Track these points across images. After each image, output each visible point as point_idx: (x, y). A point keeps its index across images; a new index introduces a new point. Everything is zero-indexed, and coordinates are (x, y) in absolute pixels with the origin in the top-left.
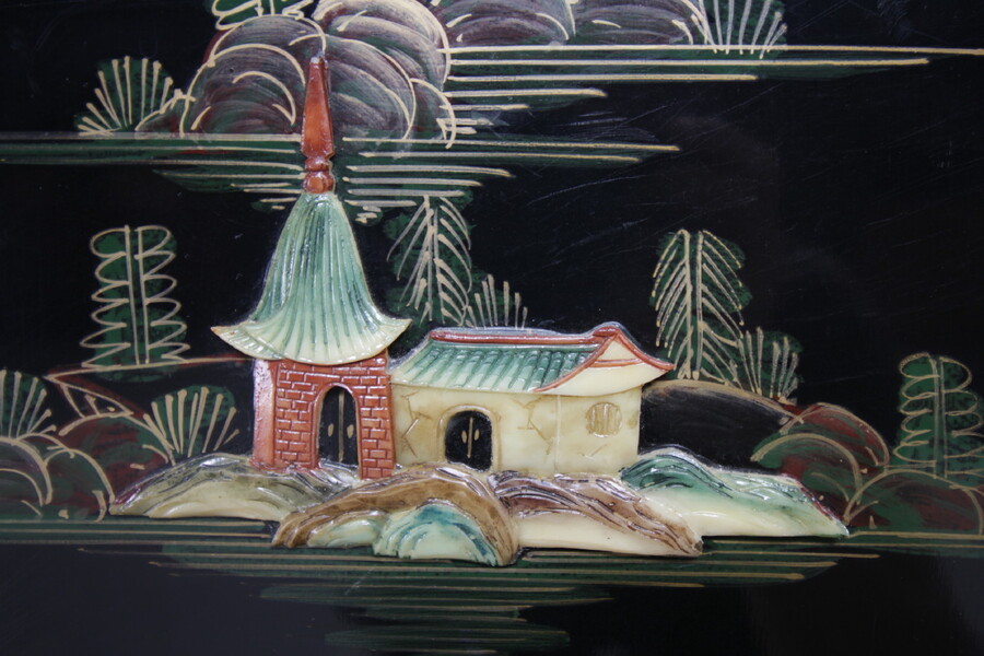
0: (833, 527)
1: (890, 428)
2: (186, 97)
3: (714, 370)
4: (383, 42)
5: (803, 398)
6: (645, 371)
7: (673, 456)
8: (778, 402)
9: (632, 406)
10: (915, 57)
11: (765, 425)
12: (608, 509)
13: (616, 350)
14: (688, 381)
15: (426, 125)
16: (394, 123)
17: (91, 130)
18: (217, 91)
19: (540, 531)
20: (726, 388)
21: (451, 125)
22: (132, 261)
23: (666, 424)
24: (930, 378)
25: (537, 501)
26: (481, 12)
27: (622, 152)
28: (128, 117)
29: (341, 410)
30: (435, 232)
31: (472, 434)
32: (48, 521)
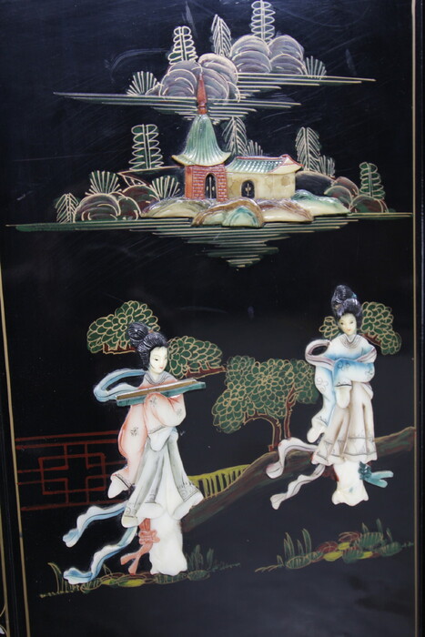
0: (345, 210)
1: (358, 183)
2: (160, 85)
3: (313, 168)
4: (219, 71)
5: (337, 175)
6: (297, 167)
7: (304, 193)
8: (329, 177)
9: (293, 177)
10: (358, 81)
11: (327, 184)
12: (289, 207)
13: (288, 159)
14: (307, 171)
15: (232, 96)
16: (223, 94)
17: (131, 94)
18: (170, 84)
19: (270, 216)
20: (317, 173)
21: (238, 96)
22: (145, 136)
23: (302, 183)
24: (367, 169)
25: (269, 206)
26: (245, 63)
27: (286, 104)
28: (143, 90)
29: (211, 182)
30: (236, 128)
31: (248, 189)
32: (119, 221)
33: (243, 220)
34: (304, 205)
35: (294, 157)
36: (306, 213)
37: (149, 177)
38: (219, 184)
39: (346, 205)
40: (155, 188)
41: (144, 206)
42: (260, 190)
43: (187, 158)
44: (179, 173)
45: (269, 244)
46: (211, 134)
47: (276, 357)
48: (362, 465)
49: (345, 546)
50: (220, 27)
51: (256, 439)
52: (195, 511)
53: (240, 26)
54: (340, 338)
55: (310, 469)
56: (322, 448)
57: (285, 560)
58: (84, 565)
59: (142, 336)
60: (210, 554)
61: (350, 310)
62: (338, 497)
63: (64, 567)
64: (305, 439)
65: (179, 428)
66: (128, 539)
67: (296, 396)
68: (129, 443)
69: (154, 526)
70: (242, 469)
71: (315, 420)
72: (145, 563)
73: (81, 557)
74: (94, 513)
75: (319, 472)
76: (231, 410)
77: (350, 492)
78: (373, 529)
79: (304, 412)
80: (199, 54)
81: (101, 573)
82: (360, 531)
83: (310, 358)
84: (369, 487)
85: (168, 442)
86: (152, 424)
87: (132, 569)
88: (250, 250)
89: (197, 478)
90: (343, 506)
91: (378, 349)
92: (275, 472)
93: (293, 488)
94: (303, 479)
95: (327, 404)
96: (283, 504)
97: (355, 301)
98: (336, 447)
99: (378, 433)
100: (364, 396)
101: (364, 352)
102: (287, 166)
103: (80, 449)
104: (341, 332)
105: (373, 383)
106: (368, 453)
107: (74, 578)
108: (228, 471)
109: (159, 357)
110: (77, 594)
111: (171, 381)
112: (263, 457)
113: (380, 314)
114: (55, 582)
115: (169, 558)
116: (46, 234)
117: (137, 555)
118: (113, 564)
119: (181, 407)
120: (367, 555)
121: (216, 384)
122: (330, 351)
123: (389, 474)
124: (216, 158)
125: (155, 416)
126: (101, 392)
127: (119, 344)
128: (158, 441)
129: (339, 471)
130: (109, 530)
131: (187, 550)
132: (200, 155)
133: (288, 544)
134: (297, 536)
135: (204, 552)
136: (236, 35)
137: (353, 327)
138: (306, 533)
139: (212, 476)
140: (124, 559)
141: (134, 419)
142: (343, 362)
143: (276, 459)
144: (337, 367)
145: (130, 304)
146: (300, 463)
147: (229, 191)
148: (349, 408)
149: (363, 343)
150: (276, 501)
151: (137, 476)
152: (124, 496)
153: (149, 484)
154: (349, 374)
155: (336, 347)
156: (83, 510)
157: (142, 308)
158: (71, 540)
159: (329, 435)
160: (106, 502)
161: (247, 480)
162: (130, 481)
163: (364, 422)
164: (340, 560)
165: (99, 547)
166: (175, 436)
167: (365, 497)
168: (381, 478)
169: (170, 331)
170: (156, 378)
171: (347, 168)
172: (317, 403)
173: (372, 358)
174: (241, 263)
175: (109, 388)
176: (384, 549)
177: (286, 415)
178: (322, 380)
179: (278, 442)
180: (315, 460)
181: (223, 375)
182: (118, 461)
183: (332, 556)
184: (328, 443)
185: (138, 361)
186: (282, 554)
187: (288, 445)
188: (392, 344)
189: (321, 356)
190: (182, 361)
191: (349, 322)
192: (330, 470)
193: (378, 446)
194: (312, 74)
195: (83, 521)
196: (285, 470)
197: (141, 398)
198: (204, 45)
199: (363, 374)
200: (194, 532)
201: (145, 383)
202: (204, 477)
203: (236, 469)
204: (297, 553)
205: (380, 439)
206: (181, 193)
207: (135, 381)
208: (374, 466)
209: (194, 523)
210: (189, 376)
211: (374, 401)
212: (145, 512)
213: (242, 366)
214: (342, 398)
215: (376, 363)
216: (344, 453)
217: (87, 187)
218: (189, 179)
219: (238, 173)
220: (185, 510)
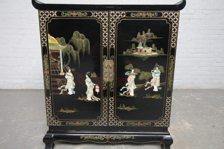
0: (158, 54)
1: (160, 51)
2: (136, 39)
4: (143, 37)
5: (157, 50)
6: (152, 49)
7: (153, 52)
8: (156, 50)
9: (151, 50)
10: (161, 38)
11: (156, 51)
12: (150, 54)
13: (151, 48)
15: (144, 40)
16: (143, 40)
17: (132, 40)
19: (148, 55)
20: (155, 49)
21: (145, 40)
22: (133, 45)
23: (152, 51)
24: (162, 49)
25: (148, 53)
26: (147, 36)
27: (151, 41)
28: (134, 40)
29: (141, 51)
30: (144, 44)
31: (145, 51)
32: (130, 55)
33: (144, 55)
34: (152, 53)
35: (152, 48)
36: (153, 54)
37: (134, 50)
38: (142, 51)
39: (158, 53)
40: (134, 51)
41: (133, 53)
42: (147, 51)
43: (138, 48)
44: (137, 49)
45: (147, 58)
46: (141, 45)
47: (147, 72)
48: (158, 86)
49: (154, 96)
50: (144, 32)
51: (144, 81)
52: (136, 89)
53: (146, 32)
54: (156, 70)
55: (150, 86)
56: (152, 83)
57: (146, 97)
58: (122, 93)
59: (131, 68)
60: (137, 94)
61: (158, 67)
62: (154, 90)
63: (120, 93)
64: (150, 82)
65: (134, 79)
66: (127, 91)
67: (149, 77)
68: (129, 80)
69: (130, 90)
70: (142, 85)
71: (152, 80)
72: (129, 94)
73: (122, 92)
74: (124, 87)
75: (152, 86)
76: (141, 77)
77: (156, 89)
78: (158, 95)
79: (150, 79)
80: (141, 35)
81: (124, 94)
82: (157, 95)
83: (152, 72)
84: (158, 89)
85: (133, 80)
86: (131, 78)
87: (128, 94)
88: (145, 58)
89: (136, 85)
90: (154, 91)
91: (161, 72)
92: (146, 86)
93: (148, 88)
94: (149, 87)
95: (153, 78)
96: (146, 90)
97: (158, 66)
98: (154, 84)
99: (160, 82)
100: (159, 78)
101: (159, 72)
102: (151, 49)
103: (123, 80)
104: (156, 69)
105: (160, 76)
106: (158, 85)
107: (121, 94)
108: (140, 85)
109: (133, 70)
110: (121, 96)
111: (134, 73)
112: (144, 84)
113: (162, 67)
114: (119, 94)
115: (132, 94)
116: (122, 56)
117: (128, 93)
118: (125, 93)
119: (135, 76)
120: (157, 98)
121: (139, 74)
122: (154, 72)
123: (161, 88)
124: (142, 48)
125: (132, 77)
126: (126, 74)
127: (128, 69)
128: (132, 80)
129: (154, 87)
130: (125, 90)
131: (134, 93)
132: (140, 47)
133: (147, 95)
134: (148, 94)
135: (136, 94)
136: (145, 33)
137: (158, 69)
138: (149, 94)
139: (138, 85)
140: (127, 93)
141: (129, 77)
142: (156, 73)
143: (146, 84)
144: (155, 74)
145: (130, 64)
146: (149, 85)
147: (143, 51)
148: (156, 79)
149: (159, 71)
150: (146, 89)
151: (129, 83)
152: (127, 86)
153: (130, 85)
154: (156, 75)
155: (155, 71)
156: (123, 87)
157: (131, 65)
158: (121, 90)
159: (153, 82)
160: (125, 86)
161: (142, 86)
162: (128, 84)
163: (158, 81)
164: (153, 98)
165: (124, 91)
166: (134, 80)
167: (158, 90)
168: (160, 88)
169: (134, 67)
170: (132, 73)
171: (159, 49)
172: (152, 78)
173: (160, 73)
174: (144, 60)
175: (127, 73)
176: (160, 98)
177: (148, 79)
178: (153, 75)
179: (147, 82)
180: (151, 85)
181: (140, 73)
182: (127, 82)
183: (153, 97)
184: (153, 83)
185: (131, 71)
186: (146, 96)
187: (148, 83)
188: (163, 71)
189: (153, 72)
190: (136, 71)
191: (157, 68)
192: (153, 86)
193: (160, 84)
194: (155, 37)
195: (123, 88)
196: (147, 86)
197: (130, 75)
198: (141, 34)
199: (159, 75)
200: (135, 91)
201: (131, 73)
202: (137, 85)
203: (141, 85)
204: (148, 96)
205: (160, 83)
206: (137, 52)
207: (130, 73)
208: (159, 87)
209: (135, 90)
210: (136, 73)
211: (160, 78)
212: (130, 88)
213: (143, 72)
214: (155, 78)
215: (161, 74)
216: (155, 84)
217: (126, 51)
218: (138, 50)
219: (144, 49)
220: (134, 89)
